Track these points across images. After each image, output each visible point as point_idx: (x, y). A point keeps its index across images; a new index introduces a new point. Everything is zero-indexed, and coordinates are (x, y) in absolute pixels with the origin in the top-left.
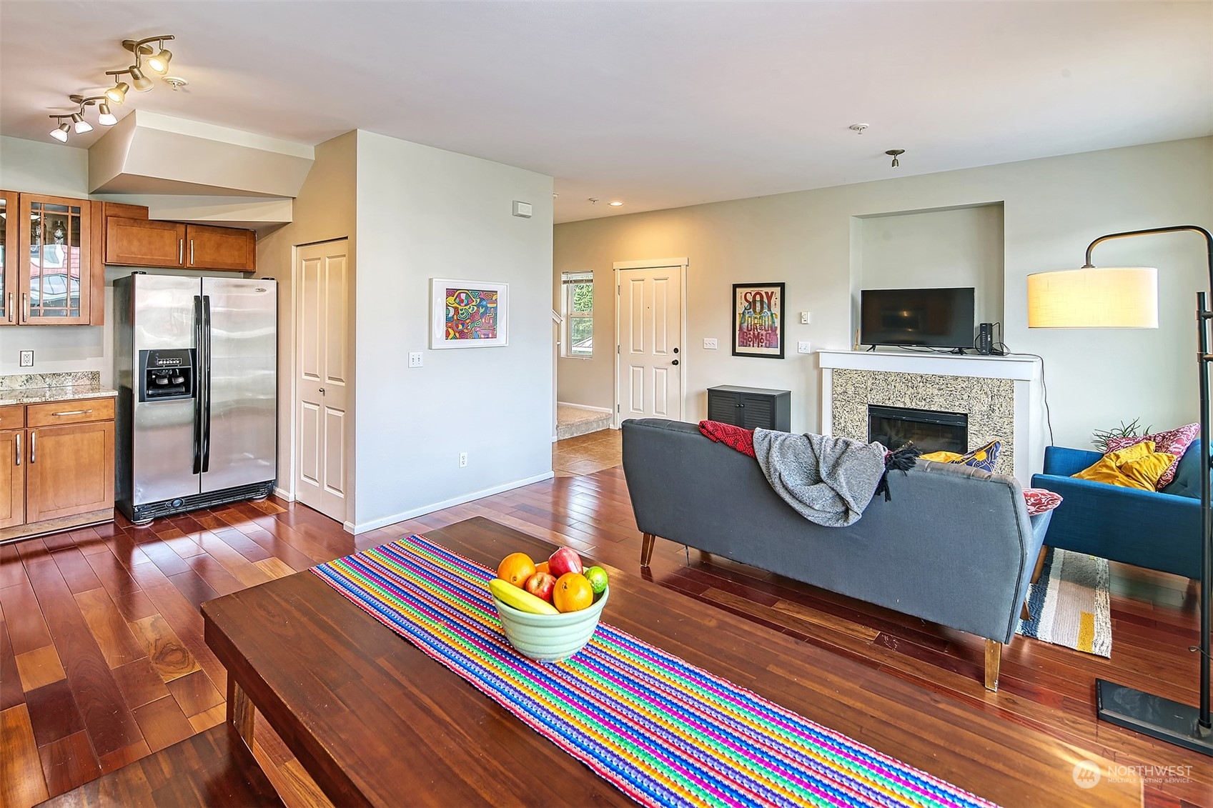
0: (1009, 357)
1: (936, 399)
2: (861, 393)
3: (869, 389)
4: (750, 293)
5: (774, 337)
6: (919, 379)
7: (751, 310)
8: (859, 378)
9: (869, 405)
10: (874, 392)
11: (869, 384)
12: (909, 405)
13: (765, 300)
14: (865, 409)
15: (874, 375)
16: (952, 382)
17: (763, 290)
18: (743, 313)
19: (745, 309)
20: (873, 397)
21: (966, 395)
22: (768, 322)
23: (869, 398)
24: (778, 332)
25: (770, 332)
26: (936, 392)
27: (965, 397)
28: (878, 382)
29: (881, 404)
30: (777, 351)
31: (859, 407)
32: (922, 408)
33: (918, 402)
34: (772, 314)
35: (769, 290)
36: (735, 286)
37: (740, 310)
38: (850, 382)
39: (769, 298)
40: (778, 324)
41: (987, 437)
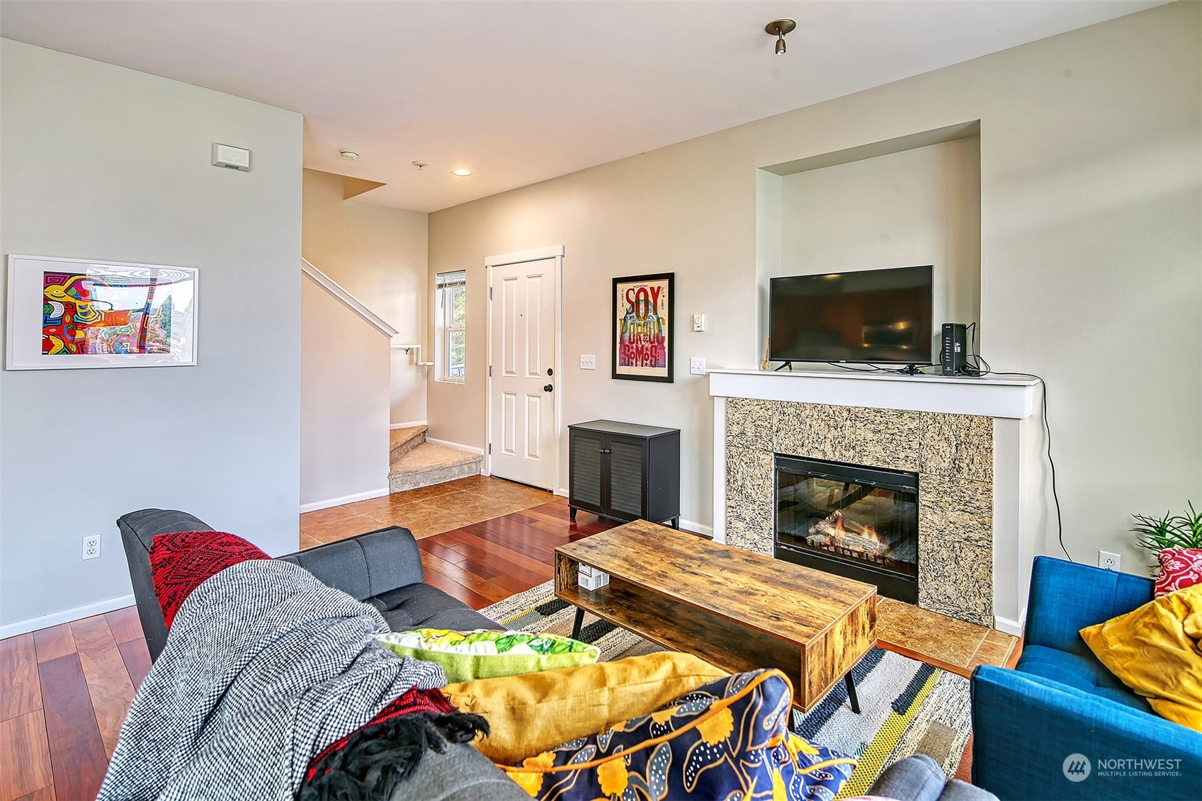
0: (988, 379)
1: (870, 447)
2: (764, 435)
3: (775, 429)
4: (633, 290)
5: (662, 352)
6: (845, 414)
7: (634, 314)
8: (761, 412)
9: (776, 454)
10: (782, 434)
11: (775, 421)
12: (830, 456)
13: (651, 299)
14: (769, 461)
15: (781, 406)
16: (895, 420)
17: (648, 285)
18: (625, 320)
19: (627, 313)
20: (780, 441)
21: (916, 441)
22: (654, 331)
23: (775, 443)
24: (666, 344)
25: (656, 344)
26: (870, 436)
27: (915, 445)
28: (787, 418)
29: (791, 453)
30: (663, 372)
31: (762, 457)
32: (850, 461)
33: (844, 452)
34: (658, 319)
35: (655, 284)
36: (616, 281)
37: (621, 314)
38: (749, 419)
39: (655, 296)
40: (665, 333)
41: (950, 514)
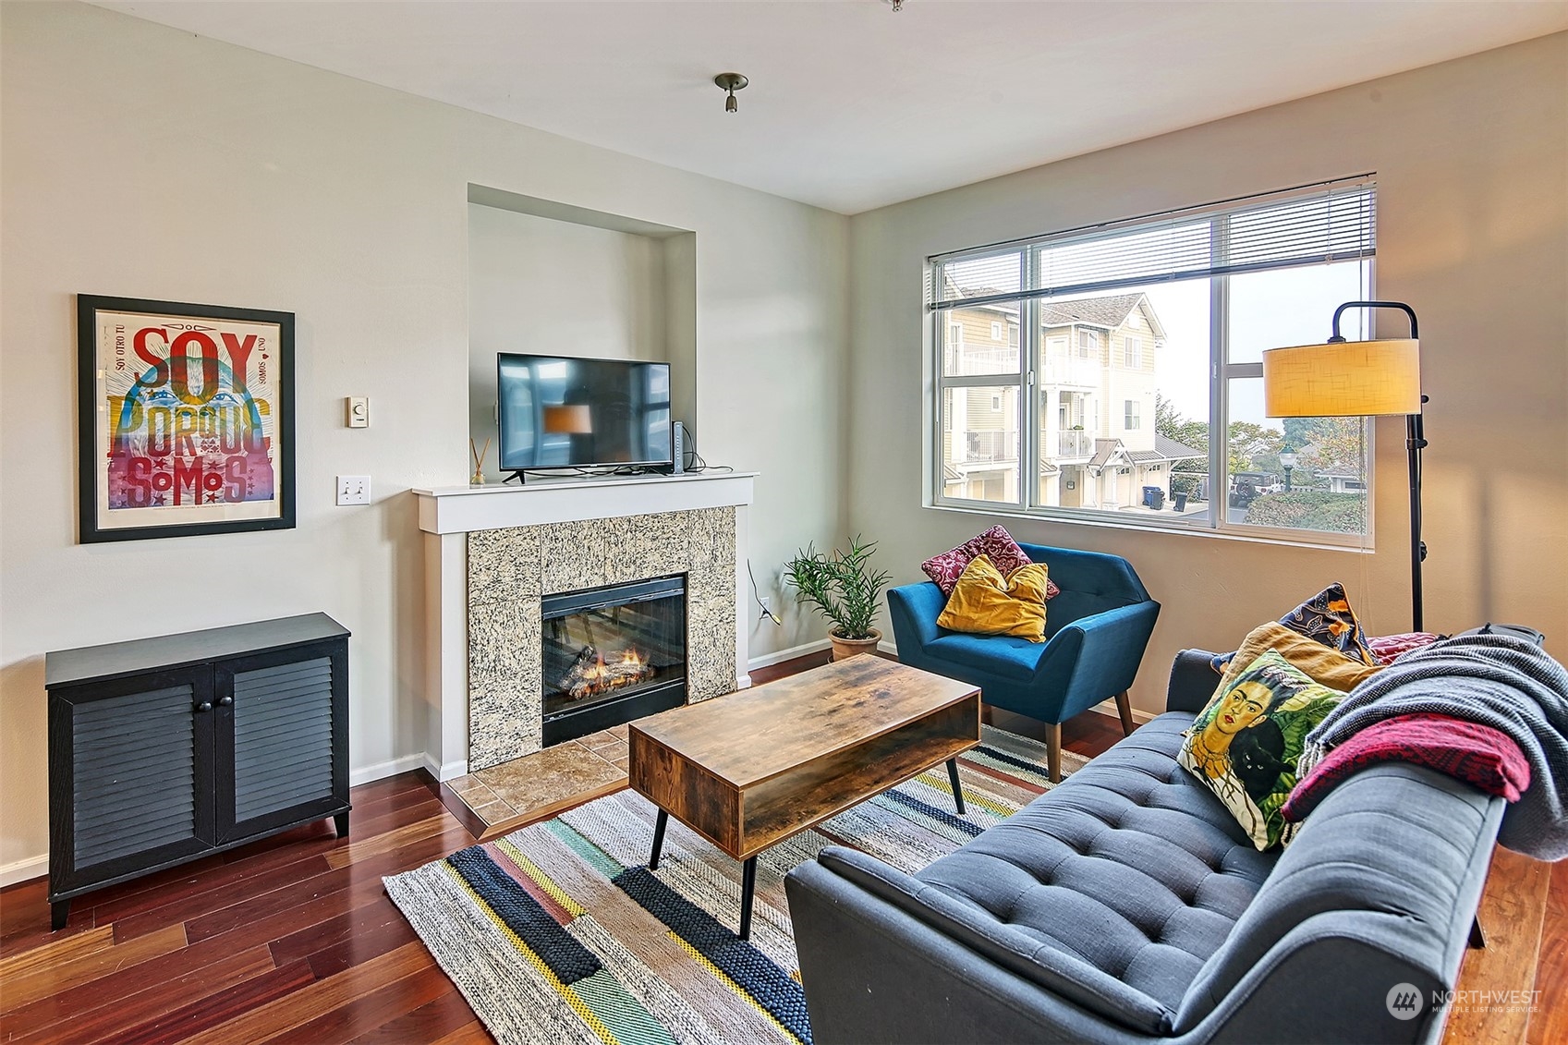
0: (706, 473)
1: (650, 557)
2: (528, 575)
3: (544, 563)
4: (163, 333)
5: (260, 469)
6: (626, 526)
7: (167, 387)
8: (524, 544)
9: (543, 597)
10: (553, 568)
11: (545, 552)
12: (611, 580)
13: (225, 357)
14: (536, 606)
15: (551, 532)
16: (669, 522)
17: (216, 329)
18: (130, 398)
19: (140, 383)
20: (552, 578)
21: (686, 542)
22: (232, 422)
23: (544, 582)
24: (275, 452)
25: (244, 453)
26: (649, 544)
27: (685, 545)
28: (560, 545)
29: (566, 589)
30: (271, 510)
31: (526, 606)
32: (632, 579)
33: (625, 570)
34: (250, 403)
35: (241, 330)
36: (91, 306)
37: (112, 380)
38: (507, 557)
39: (240, 352)
40: (271, 427)
41: (709, 602)
